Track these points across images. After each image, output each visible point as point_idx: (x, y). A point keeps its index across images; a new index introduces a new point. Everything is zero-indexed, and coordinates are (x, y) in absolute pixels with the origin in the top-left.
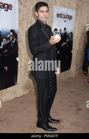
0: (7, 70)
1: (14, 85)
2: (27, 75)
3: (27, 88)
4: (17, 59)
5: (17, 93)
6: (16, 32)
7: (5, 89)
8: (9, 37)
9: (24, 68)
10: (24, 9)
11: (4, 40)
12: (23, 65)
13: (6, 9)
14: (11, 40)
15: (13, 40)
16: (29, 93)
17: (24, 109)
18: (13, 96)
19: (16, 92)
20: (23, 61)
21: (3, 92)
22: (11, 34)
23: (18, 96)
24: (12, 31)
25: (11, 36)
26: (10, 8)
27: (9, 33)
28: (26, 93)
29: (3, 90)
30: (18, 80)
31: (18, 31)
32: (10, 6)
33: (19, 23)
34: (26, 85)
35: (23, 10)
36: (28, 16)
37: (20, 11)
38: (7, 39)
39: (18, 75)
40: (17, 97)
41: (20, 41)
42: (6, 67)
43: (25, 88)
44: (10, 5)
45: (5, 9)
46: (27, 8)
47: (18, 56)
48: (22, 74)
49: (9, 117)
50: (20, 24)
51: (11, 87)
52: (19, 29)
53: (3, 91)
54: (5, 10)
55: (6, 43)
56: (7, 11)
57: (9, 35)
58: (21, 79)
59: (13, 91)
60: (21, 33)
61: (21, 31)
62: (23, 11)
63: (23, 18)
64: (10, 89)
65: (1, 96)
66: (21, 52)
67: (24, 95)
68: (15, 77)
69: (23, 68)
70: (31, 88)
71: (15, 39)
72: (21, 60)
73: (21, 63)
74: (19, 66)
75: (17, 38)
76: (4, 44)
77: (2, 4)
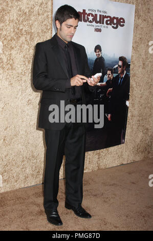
0: (109, 119)
1: (120, 144)
2: (141, 131)
3: (140, 151)
4: (128, 103)
5: (124, 156)
6: (127, 61)
7: (105, 149)
8: (117, 68)
9: (138, 118)
10: (143, 25)
11: (109, 72)
12: (136, 113)
13: (115, 26)
14: (119, 72)
15: (122, 72)
16: (143, 160)
17: (133, 183)
18: (116, 161)
19: (122, 155)
20: (136, 106)
21: (101, 154)
22: (120, 63)
23: (125, 163)
24: (122, 59)
25: (120, 67)
26: (122, 24)
27: (117, 63)
28: (138, 158)
29: (102, 150)
30: (126, 137)
31: (132, 59)
32: (122, 20)
33: (133, 47)
34: (139, 146)
35: (141, 26)
36: (149, 35)
37: (136, 28)
38: (114, 71)
39: (127, 129)
40: (123, 164)
41: (134, 75)
42: (109, 115)
43: (137, 151)
44: (121, 18)
45: (113, 25)
46: (148, 22)
47: (128, 99)
48: (134, 127)
49: (108, 192)
50: (135, 48)
51: (114, 147)
52: (132, 56)
53: (102, 152)
54: (113, 27)
55: (112, 78)
56: (116, 28)
57: (117, 66)
58: (131, 136)
59: (117, 154)
60: (136, 62)
61: (136, 60)
62: (142, 28)
63: (141, 38)
64: (112, 149)
65: (98, 158)
66: (135, 92)
67: (134, 162)
68: (123, 131)
69: (135, 119)
70: (146, 152)
71: (125, 72)
72: (133, 105)
73: (132, 110)
74: (129, 114)
75: (129, 70)
76: (108, 79)
77: (109, 19)
